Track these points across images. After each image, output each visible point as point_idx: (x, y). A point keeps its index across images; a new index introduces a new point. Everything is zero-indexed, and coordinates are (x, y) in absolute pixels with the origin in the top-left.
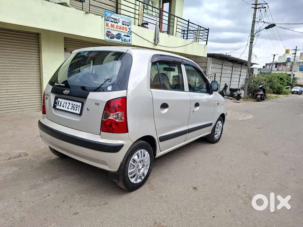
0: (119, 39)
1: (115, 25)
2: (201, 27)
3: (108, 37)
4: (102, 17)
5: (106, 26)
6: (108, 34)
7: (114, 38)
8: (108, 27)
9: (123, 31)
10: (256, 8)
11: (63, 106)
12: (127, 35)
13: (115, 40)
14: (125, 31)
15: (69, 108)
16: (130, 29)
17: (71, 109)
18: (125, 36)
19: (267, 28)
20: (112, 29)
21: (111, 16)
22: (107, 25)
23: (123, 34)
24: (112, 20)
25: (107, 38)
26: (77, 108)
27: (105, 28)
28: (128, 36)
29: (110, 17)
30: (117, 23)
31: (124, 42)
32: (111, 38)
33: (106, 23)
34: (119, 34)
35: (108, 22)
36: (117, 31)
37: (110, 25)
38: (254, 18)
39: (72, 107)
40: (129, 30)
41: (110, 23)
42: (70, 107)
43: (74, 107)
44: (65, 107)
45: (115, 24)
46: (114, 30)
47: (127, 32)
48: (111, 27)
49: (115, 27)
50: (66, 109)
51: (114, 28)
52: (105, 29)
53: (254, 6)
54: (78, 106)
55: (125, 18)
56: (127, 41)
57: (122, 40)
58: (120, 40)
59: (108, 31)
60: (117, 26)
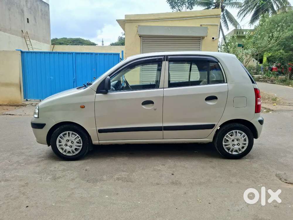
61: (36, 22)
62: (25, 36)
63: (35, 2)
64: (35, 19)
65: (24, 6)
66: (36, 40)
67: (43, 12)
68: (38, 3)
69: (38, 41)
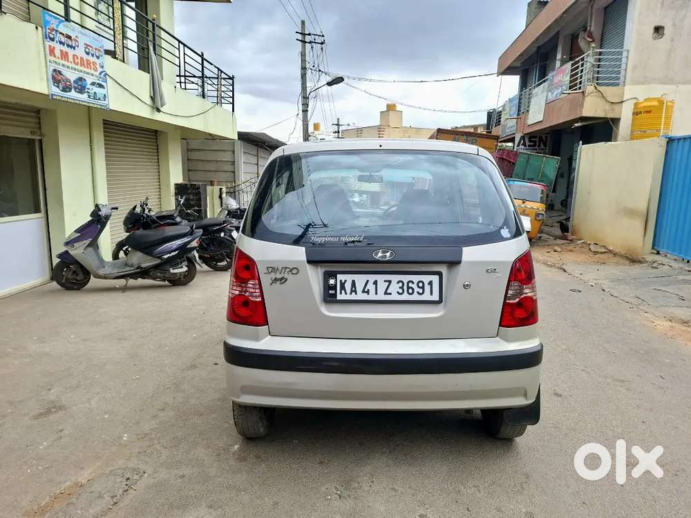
0: (82, 94)
1: (69, 54)
2: (222, 72)
3: (58, 87)
4: (37, 28)
5: (51, 55)
6: (57, 78)
7: (70, 91)
8: (55, 59)
9: (88, 70)
10: (304, 42)
11: (363, 291)
12: (98, 82)
13: (73, 94)
14: (92, 72)
15: (389, 294)
16: (102, 67)
17: (400, 294)
18: (93, 84)
19: (330, 84)
20: (63, 65)
21: (57, 26)
22: (52, 51)
23: (89, 80)
24: (63, 39)
25: (56, 91)
26: (423, 288)
27: (48, 61)
28: (101, 86)
29: (57, 31)
30: (74, 48)
31: (93, 101)
32: (64, 90)
33: (50, 46)
34: (81, 79)
35: (52, 44)
36: (75, 69)
37: (58, 53)
38: (303, 61)
39: (402, 288)
40: (102, 70)
41: (58, 47)
42: (394, 288)
43: (409, 288)
44: (372, 292)
45: (71, 52)
46: (68, 67)
47: (97, 74)
48: (62, 59)
49: (71, 59)
50: (381, 296)
51: (68, 61)
52: (49, 63)
53: (300, 37)
54: (426, 283)
55: (90, 37)
56: (99, 99)
57: (89, 97)
58: (84, 97)
59: (55, 70)
60: (74, 56)
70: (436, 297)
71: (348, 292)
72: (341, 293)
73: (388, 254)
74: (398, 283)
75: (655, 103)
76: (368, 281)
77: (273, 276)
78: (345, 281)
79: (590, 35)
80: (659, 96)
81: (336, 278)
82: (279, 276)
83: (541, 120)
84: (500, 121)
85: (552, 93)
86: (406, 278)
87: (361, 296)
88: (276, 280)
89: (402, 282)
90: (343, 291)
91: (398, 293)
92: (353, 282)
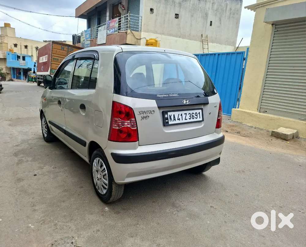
11: (178, 119)
15: (187, 119)
17: (190, 119)
26: (197, 115)
39: (190, 116)
42: (188, 117)
43: (192, 116)
44: (181, 119)
50: (184, 121)
54: (198, 113)
61: (221, 23)
62: (204, 40)
63: (224, 2)
64: (220, 20)
65: (209, 8)
66: (217, 43)
67: (232, 11)
68: (228, 2)
69: (219, 44)
70: (201, 119)
71: (173, 120)
72: (170, 121)
73: (188, 101)
74: (189, 114)
75: (154, 41)
76: (179, 114)
77: (142, 115)
78: (171, 115)
79: (123, 7)
80: (155, 38)
81: (168, 114)
82: (145, 115)
83: (105, 43)
84: (80, 41)
85: (110, 31)
86: (191, 112)
87: (177, 122)
88: (144, 117)
89: (190, 114)
90: (171, 120)
91: (189, 118)
92: (174, 115)
